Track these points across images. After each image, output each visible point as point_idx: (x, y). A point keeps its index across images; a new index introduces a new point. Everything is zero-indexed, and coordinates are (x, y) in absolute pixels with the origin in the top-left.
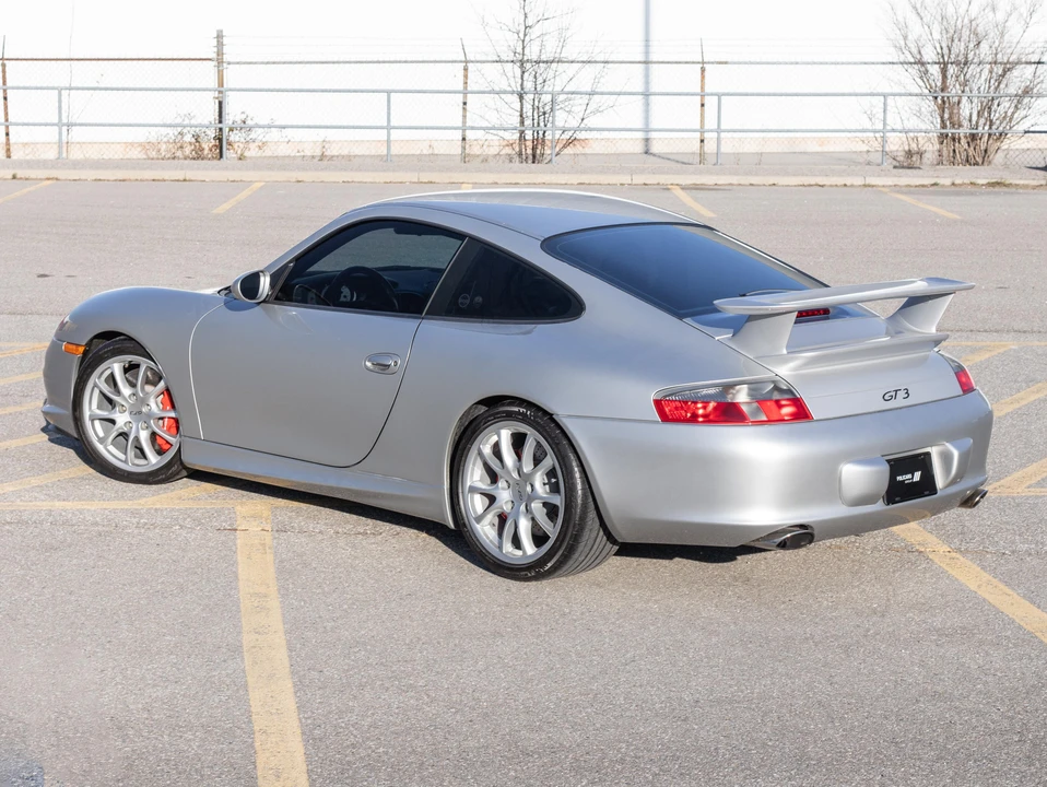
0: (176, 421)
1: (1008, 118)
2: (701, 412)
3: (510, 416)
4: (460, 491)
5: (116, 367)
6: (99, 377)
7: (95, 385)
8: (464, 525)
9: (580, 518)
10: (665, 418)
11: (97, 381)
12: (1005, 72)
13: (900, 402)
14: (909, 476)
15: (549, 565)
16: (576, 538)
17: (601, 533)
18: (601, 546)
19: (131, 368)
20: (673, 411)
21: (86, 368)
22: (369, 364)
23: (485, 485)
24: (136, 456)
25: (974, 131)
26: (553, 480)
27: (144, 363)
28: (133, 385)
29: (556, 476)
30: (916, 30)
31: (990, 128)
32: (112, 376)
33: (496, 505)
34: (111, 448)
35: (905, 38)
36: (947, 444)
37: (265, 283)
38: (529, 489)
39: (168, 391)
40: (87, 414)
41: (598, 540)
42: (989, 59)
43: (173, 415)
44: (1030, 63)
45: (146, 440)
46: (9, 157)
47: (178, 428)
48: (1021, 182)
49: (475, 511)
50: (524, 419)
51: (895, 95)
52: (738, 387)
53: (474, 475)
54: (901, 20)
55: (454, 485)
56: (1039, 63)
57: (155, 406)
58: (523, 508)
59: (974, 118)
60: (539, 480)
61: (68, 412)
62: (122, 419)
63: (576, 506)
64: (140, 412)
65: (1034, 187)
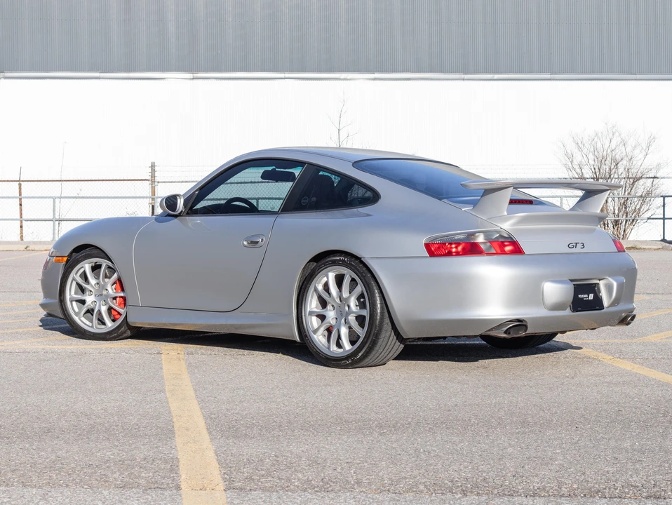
0: (124, 298)
1: (638, 212)
2: (454, 250)
3: (334, 263)
4: (303, 314)
5: (86, 266)
6: (76, 273)
7: (74, 279)
8: (306, 336)
9: (380, 322)
10: (432, 254)
11: (75, 275)
12: (634, 182)
13: (578, 249)
14: (586, 296)
15: (360, 354)
16: (377, 335)
17: (393, 334)
18: (393, 343)
19: (96, 268)
20: (436, 249)
21: (68, 268)
22: (245, 243)
23: (319, 310)
24: (99, 324)
25: (617, 219)
26: (362, 300)
27: (105, 263)
28: (97, 277)
29: (364, 298)
30: (578, 158)
31: (627, 216)
32: (84, 273)
33: (326, 321)
34: (83, 319)
35: (572, 162)
36: (610, 279)
37: (180, 203)
38: (347, 308)
39: (119, 280)
40: (68, 297)
41: (391, 338)
42: (624, 176)
43: (122, 294)
44: (649, 178)
45: (105, 312)
46: (22, 240)
47: (125, 304)
48: (647, 247)
49: (313, 327)
50: (343, 264)
51: (566, 197)
52: (477, 234)
53: (312, 304)
54: (569, 151)
55: (300, 312)
56: (655, 177)
57: (111, 290)
58: (343, 321)
59: (616, 212)
60: (353, 303)
61: (57, 301)
62: (89, 299)
63: (377, 314)
64: (101, 295)
65: (655, 250)
